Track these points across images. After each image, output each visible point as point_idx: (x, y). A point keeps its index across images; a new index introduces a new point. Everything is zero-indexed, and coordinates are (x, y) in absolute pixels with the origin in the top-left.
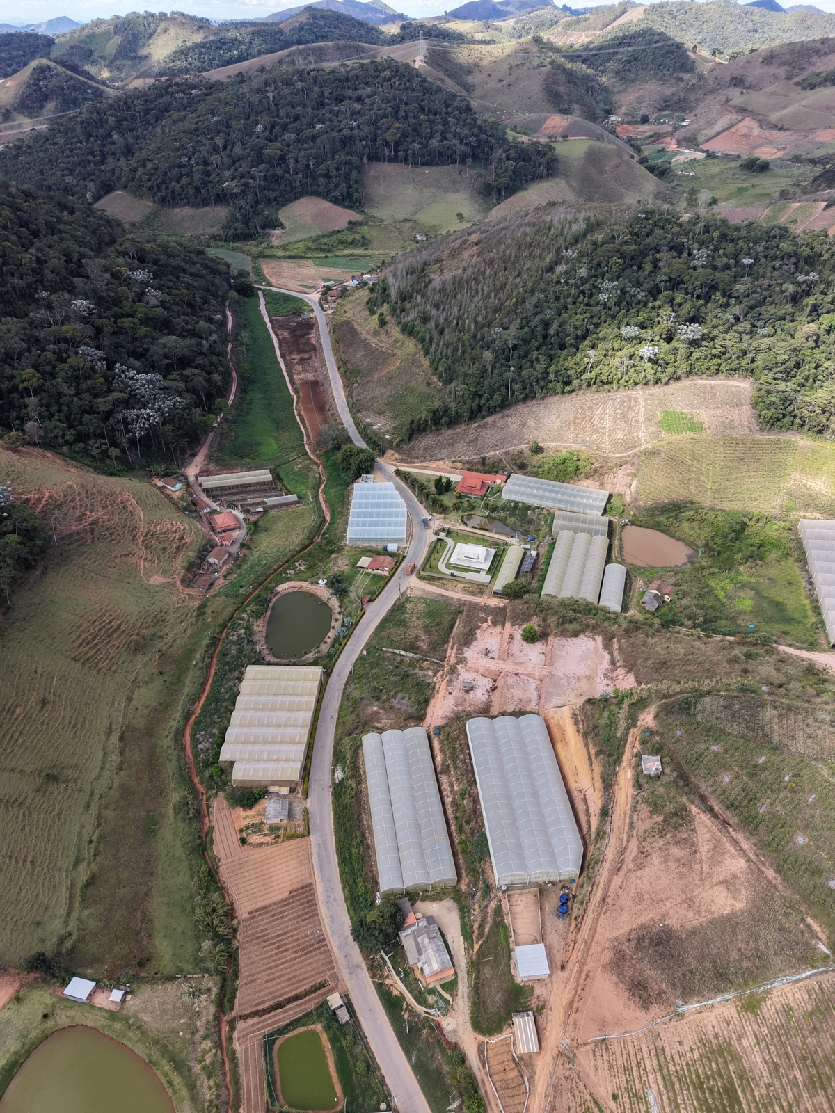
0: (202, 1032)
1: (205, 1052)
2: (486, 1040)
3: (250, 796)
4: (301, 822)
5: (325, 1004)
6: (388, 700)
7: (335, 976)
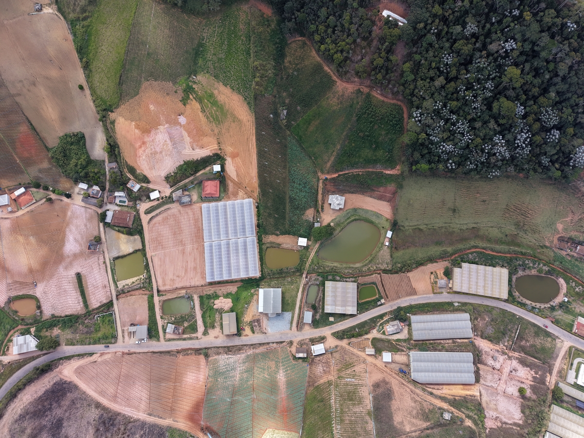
0: (378, 266)
1: (373, 267)
2: (370, 341)
3: (448, 274)
4: (438, 291)
5: (382, 298)
6: (491, 325)
7: (389, 301)
